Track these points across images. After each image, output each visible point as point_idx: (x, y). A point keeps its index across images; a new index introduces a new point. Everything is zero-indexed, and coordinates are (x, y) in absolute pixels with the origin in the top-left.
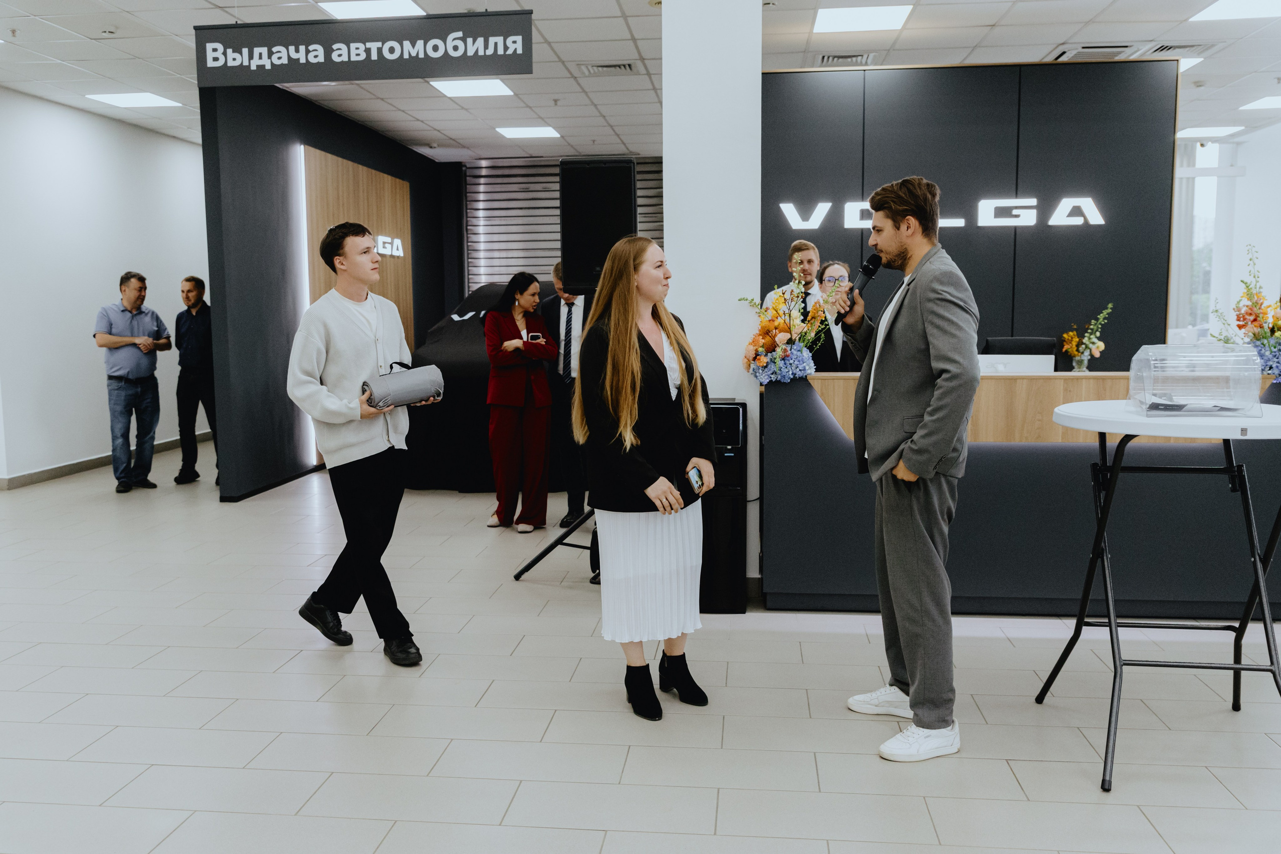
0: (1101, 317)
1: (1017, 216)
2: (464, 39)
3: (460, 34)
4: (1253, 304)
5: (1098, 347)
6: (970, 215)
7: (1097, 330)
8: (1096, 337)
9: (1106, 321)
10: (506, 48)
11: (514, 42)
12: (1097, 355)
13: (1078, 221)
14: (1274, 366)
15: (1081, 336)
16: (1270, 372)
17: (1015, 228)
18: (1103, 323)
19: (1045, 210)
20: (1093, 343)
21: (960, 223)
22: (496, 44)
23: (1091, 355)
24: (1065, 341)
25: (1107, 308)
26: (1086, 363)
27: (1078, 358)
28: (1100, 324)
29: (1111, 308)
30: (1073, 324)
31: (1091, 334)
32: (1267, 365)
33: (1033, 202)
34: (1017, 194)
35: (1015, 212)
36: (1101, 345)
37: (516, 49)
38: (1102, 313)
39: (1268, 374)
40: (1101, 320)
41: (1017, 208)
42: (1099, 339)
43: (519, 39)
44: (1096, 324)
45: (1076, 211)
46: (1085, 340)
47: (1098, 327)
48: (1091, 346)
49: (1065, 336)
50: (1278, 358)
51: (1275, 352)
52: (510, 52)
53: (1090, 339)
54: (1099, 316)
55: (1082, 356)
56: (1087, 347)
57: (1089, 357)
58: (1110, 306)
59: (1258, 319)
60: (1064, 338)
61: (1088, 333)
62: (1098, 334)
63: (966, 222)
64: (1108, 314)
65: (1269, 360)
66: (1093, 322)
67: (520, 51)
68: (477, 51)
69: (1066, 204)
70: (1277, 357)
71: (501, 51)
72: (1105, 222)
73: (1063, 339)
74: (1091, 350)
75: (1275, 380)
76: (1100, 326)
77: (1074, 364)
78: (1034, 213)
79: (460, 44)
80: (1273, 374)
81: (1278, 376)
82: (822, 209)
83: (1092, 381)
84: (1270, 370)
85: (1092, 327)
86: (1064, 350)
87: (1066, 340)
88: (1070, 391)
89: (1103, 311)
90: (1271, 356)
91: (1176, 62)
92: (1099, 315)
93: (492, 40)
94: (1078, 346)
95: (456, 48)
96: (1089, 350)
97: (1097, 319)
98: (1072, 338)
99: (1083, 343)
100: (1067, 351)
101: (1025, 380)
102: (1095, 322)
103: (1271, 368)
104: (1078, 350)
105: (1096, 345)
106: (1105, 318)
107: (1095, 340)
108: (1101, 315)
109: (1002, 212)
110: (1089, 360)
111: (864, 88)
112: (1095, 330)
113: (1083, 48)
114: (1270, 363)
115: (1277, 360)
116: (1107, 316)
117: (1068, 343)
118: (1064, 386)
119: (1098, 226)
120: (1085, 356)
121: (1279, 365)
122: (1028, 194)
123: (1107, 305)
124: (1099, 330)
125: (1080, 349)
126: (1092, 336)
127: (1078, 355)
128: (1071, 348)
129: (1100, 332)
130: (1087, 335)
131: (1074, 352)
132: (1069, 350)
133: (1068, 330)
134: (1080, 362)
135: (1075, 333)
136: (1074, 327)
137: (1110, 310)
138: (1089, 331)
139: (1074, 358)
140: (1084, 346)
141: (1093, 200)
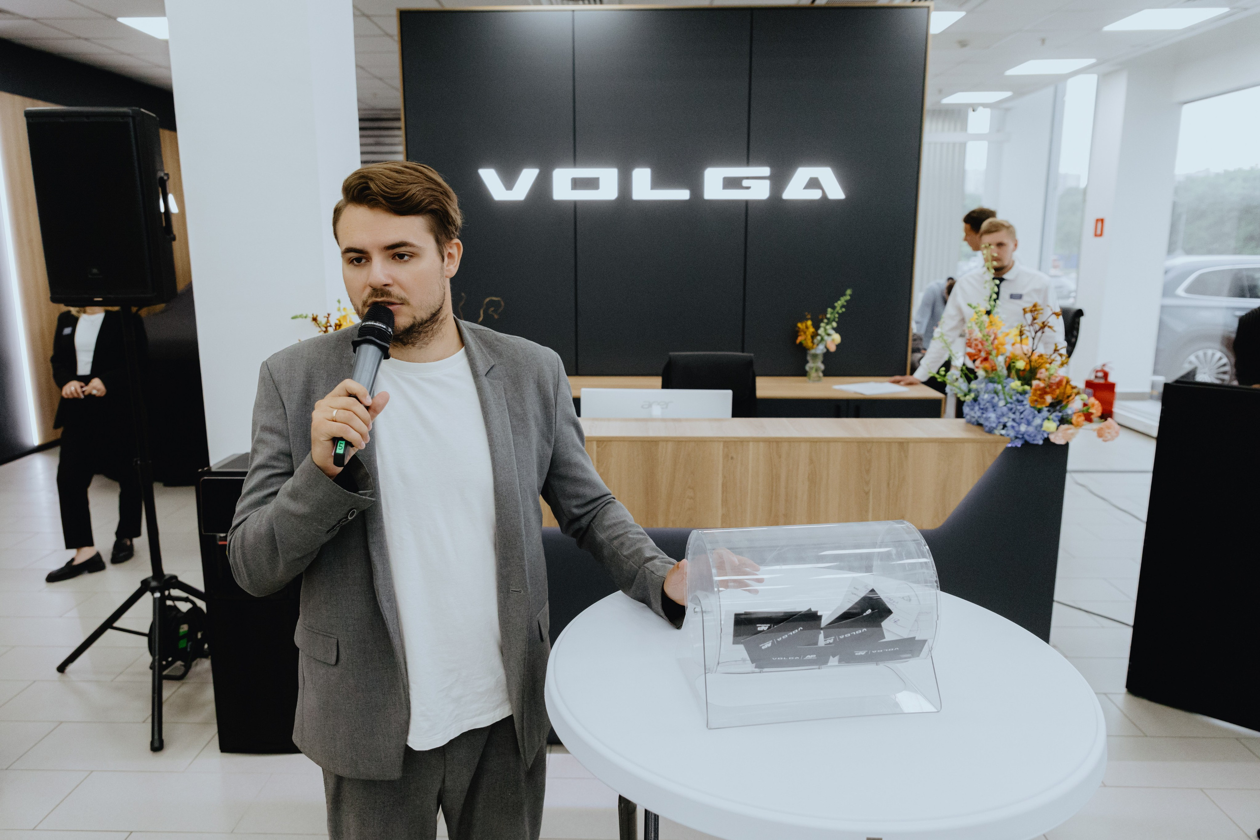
0: (838, 304)
1: (748, 188)
4: (984, 336)
5: (833, 340)
6: (696, 187)
7: (833, 321)
8: (834, 329)
9: (844, 310)
12: (833, 348)
13: (815, 195)
14: (1009, 424)
15: (817, 327)
16: (1003, 432)
17: (747, 202)
18: (840, 311)
19: (779, 181)
20: (829, 335)
21: (683, 195)
23: (826, 349)
24: (799, 332)
26: (821, 358)
27: (813, 351)
28: (838, 313)
29: (850, 295)
30: (806, 313)
31: (827, 324)
32: (999, 422)
33: (766, 171)
34: (747, 164)
36: (837, 338)
38: (840, 300)
39: (1001, 435)
40: (839, 308)
41: (748, 178)
42: (836, 330)
45: (814, 183)
46: (821, 331)
47: (835, 317)
48: (826, 338)
49: (799, 325)
50: (1014, 413)
51: (1011, 403)
53: (825, 330)
54: (836, 304)
55: (818, 348)
56: (822, 339)
57: (824, 351)
58: (849, 292)
59: (991, 357)
60: (799, 328)
62: (835, 324)
63: (692, 194)
64: (846, 301)
65: (1003, 415)
66: (829, 310)
69: (802, 175)
70: (1013, 411)
72: (846, 196)
73: (797, 329)
74: (826, 343)
75: (1010, 443)
77: (809, 358)
78: (767, 183)
80: (1008, 435)
81: (1013, 439)
82: (528, 177)
83: (762, 444)
84: (1003, 429)
86: (798, 341)
87: (801, 330)
88: (732, 458)
90: (1005, 409)
91: (928, 9)
92: (836, 302)
94: (814, 336)
96: (824, 343)
97: (834, 308)
98: (807, 328)
99: (818, 335)
100: (801, 343)
102: (832, 310)
103: (1005, 426)
104: (813, 342)
105: (832, 337)
106: (843, 306)
107: (832, 332)
108: (839, 302)
109: (732, 183)
111: (573, 29)
114: (1005, 419)
115: (1012, 416)
116: (845, 304)
117: (802, 333)
118: (723, 451)
119: (838, 202)
120: (820, 349)
121: (1015, 424)
122: (761, 163)
123: (846, 290)
124: (837, 320)
125: (815, 341)
126: (828, 327)
127: (812, 348)
128: (805, 340)
129: (837, 322)
130: (822, 325)
131: (809, 344)
132: (804, 342)
133: (803, 319)
134: (815, 356)
135: (809, 323)
136: (809, 316)
137: (848, 298)
138: (825, 321)
139: (808, 352)
140: (819, 338)
141: (832, 170)
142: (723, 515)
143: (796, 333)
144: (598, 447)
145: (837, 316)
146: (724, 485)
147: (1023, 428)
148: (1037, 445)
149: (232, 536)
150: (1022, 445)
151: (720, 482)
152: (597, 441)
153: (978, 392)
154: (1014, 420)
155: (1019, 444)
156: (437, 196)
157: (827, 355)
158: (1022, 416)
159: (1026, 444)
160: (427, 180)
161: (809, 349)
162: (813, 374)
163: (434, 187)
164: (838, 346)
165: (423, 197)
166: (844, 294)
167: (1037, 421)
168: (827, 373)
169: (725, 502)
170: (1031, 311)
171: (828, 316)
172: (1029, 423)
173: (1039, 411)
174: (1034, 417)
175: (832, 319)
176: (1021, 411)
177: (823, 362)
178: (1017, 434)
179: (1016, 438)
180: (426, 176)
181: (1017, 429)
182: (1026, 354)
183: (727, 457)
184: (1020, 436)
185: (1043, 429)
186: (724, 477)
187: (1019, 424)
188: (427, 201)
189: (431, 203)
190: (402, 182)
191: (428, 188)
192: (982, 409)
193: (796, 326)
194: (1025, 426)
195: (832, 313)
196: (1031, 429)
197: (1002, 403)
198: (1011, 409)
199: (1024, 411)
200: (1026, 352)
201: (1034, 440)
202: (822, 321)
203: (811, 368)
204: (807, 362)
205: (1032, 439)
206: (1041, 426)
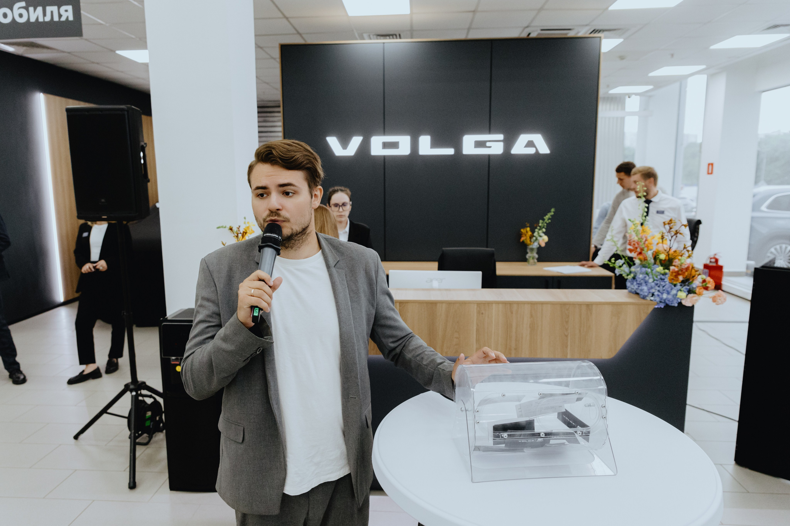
0: (546, 218)
1: (490, 147)
2: (26, 8)
3: (23, 4)
4: (639, 239)
5: (543, 240)
6: (458, 146)
8: (544, 233)
9: (550, 221)
10: (60, 16)
11: (66, 11)
12: (543, 245)
13: (531, 151)
14: (656, 293)
15: (533, 231)
16: (652, 298)
17: (489, 156)
18: (548, 222)
19: (509, 142)
20: (540, 236)
21: (450, 151)
22: (52, 12)
23: (539, 245)
26: (535, 251)
27: (531, 247)
28: (546, 223)
29: (554, 212)
30: (526, 223)
31: (539, 230)
32: (650, 292)
33: (501, 137)
34: (490, 132)
35: (488, 144)
36: (546, 238)
37: (68, 17)
39: (651, 300)
40: (547, 220)
41: (490, 141)
42: (545, 233)
43: (70, 8)
45: (530, 144)
46: (536, 234)
47: (544, 226)
48: (539, 238)
49: (522, 230)
50: (659, 287)
51: (657, 280)
52: (63, 19)
53: (538, 233)
54: (545, 218)
55: (533, 245)
58: (553, 210)
59: (643, 252)
60: (522, 232)
62: (544, 230)
63: (456, 151)
64: (551, 216)
65: (652, 288)
66: (541, 221)
67: (71, 18)
68: (37, 19)
69: (523, 138)
70: (658, 285)
71: (56, 19)
72: (550, 151)
73: (521, 233)
74: (539, 241)
75: (656, 305)
77: (528, 251)
78: (501, 145)
79: (24, 12)
80: (655, 300)
81: (659, 302)
82: (356, 141)
83: (500, 305)
84: (652, 296)
86: (521, 240)
89: (548, 214)
90: (653, 284)
91: (599, 39)
92: (545, 216)
93: (49, 9)
94: (531, 237)
95: (21, 16)
96: (537, 241)
97: (544, 220)
98: (527, 232)
99: (534, 236)
100: (523, 242)
103: (653, 295)
104: (530, 241)
105: (543, 238)
106: (549, 219)
107: (542, 234)
108: (547, 216)
109: (480, 144)
111: (384, 54)
113: (542, 30)
114: (653, 291)
115: (658, 288)
116: (551, 217)
117: (524, 235)
118: (477, 309)
119: (545, 155)
120: (535, 245)
121: (659, 294)
122: (497, 132)
123: (551, 209)
124: (545, 227)
125: (532, 240)
126: (540, 232)
127: (530, 244)
128: (526, 239)
129: (546, 229)
130: (536, 230)
131: (528, 242)
132: (525, 241)
133: (524, 227)
134: (532, 250)
135: (528, 229)
136: (528, 225)
137: (552, 213)
138: (538, 228)
139: (528, 247)
140: (534, 238)
141: (542, 136)
143: (520, 235)
144: (400, 306)
145: (545, 224)
146: (477, 330)
147: (665, 296)
148: (674, 307)
149: (185, 363)
150: (664, 307)
151: (475, 328)
152: (399, 303)
153: (636, 273)
154: (659, 291)
155: (662, 306)
156: (311, 160)
157: (540, 249)
158: (664, 288)
159: (667, 306)
160: (305, 151)
161: (528, 245)
162: (531, 261)
163: (309, 154)
164: (546, 243)
165: (303, 160)
166: (550, 212)
167: (674, 292)
168: (540, 260)
169: (478, 341)
170: (669, 224)
171: (540, 225)
172: (668, 293)
173: (675, 285)
174: (672, 289)
175: (542, 227)
176: (663, 285)
177: (537, 253)
178: (661, 300)
179: (661, 302)
180: (304, 148)
181: (661, 296)
182: (665, 250)
184: (663, 301)
185: (678, 297)
186: (478, 325)
187: (662, 293)
188: (305, 162)
189: (307, 163)
190: (291, 151)
191: (306, 155)
192: (639, 284)
193: (520, 231)
194: (666, 295)
195: (542, 223)
196: (670, 297)
197: (651, 280)
198: (657, 284)
199: (665, 285)
200: (666, 249)
201: (672, 304)
202: (536, 228)
203: (530, 257)
204: (527, 253)
205: (670, 303)
206: (676, 295)
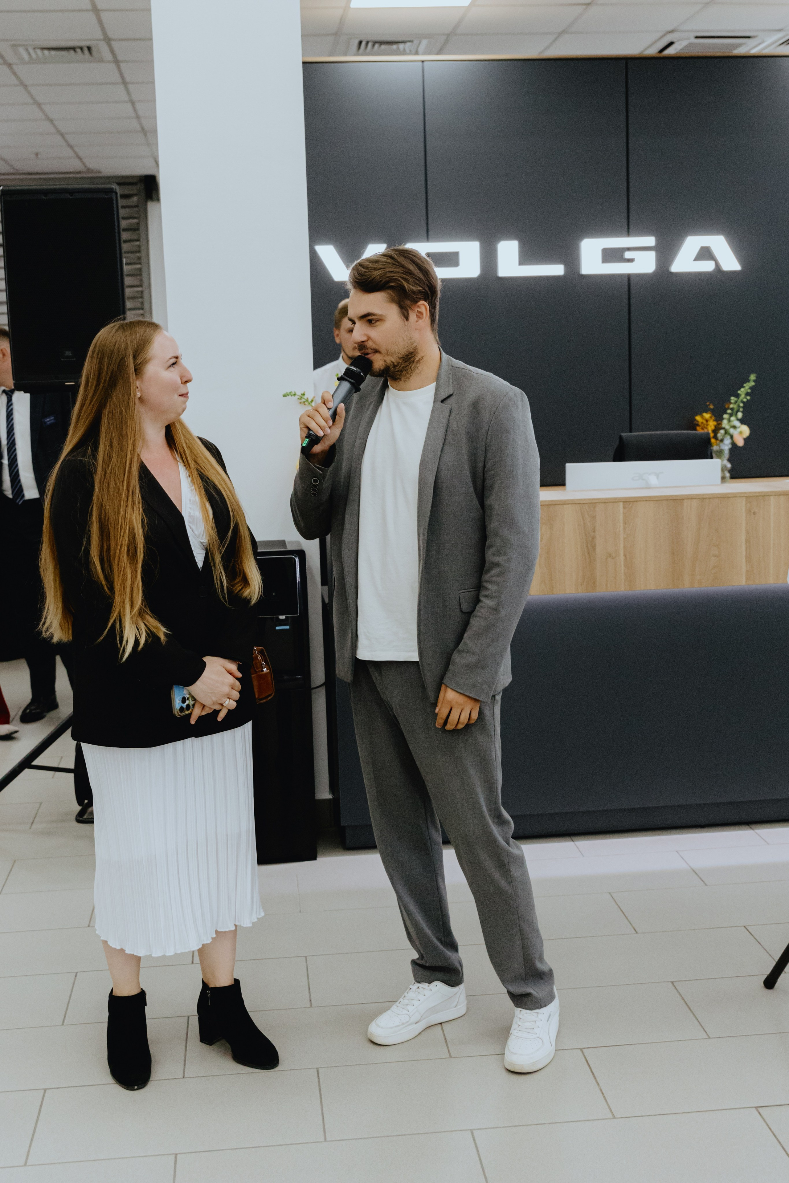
0: (742, 392)
1: (631, 260)
5: (741, 433)
6: (572, 259)
7: (738, 411)
8: (738, 419)
9: (749, 398)
12: (740, 443)
13: (708, 266)
15: (719, 419)
17: (629, 277)
18: (745, 400)
19: (666, 252)
20: (734, 427)
21: (557, 270)
23: (734, 444)
24: (698, 425)
25: (749, 381)
26: (727, 454)
28: (742, 402)
29: (754, 381)
30: (708, 403)
31: (731, 415)
33: (650, 241)
34: (628, 233)
35: (628, 255)
36: (745, 430)
38: (744, 387)
40: (743, 396)
41: (629, 249)
42: (742, 421)
44: (736, 402)
45: (705, 254)
46: (725, 423)
47: (739, 406)
48: (732, 431)
49: (698, 418)
53: (730, 421)
54: (739, 392)
55: (721, 444)
56: (726, 432)
57: (730, 446)
58: (753, 377)
60: (697, 421)
61: (727, 413)
62: (740, 415)
63: (567, 269)
64: (751, 388)
66: (733, 399)
69: (692, 244)
72: (742, 267)
73: (695, 421)
74: (732, 437)
76: (742, 405)
78: (652, 254)
85: (731, 406)
87: (700, 424)
88: (754, 513)
89: (745, 385)
92: (740, 389)
94: (716, 431)
96: (729, 437)
97: (737, 396)
98: (707, 421)
99: (722, 428)
101: (694, 500)
102: (736, 399)
104: (715, 437)
105: (739, 430)
106: (747, 394)
107: (737, 423)
108: (742, 389)
109: (613, 255)
110: (731, 450)
111: (423, 83)
112: (736, 410)
113: (697, 37)
116: (749, 391)
117: (703, 427)
118: (746, 507)
119: (733, 273)
120: (726, 444)
122: (643, 231)
123: (749, 376)
124: (741, 409)
125: (719, 435)
126: (734, 419)
127: (716, 444)
128: (707, 432)
129: (743, 413)
130: (725, 416)
131: (712, 439)
132: (706, 435)
133: (703, 410)
134: (720, 453)
135: (711, 414)
136: (711, 407)
137: (753, 384)
138: (729, 411)
140: (723, 431)
141: (725, 238)
142: (747, 571)
143: (695, 426)
144: (624, 508)
146: (747, 541)
151: (744, 538)
152: (623, 502)
164: (746, 440)
166: (747, 380)
169: (749, 558)
177: (729, 460)
183: (751, 513)
186: (748, 533)
193: (694, 418)
